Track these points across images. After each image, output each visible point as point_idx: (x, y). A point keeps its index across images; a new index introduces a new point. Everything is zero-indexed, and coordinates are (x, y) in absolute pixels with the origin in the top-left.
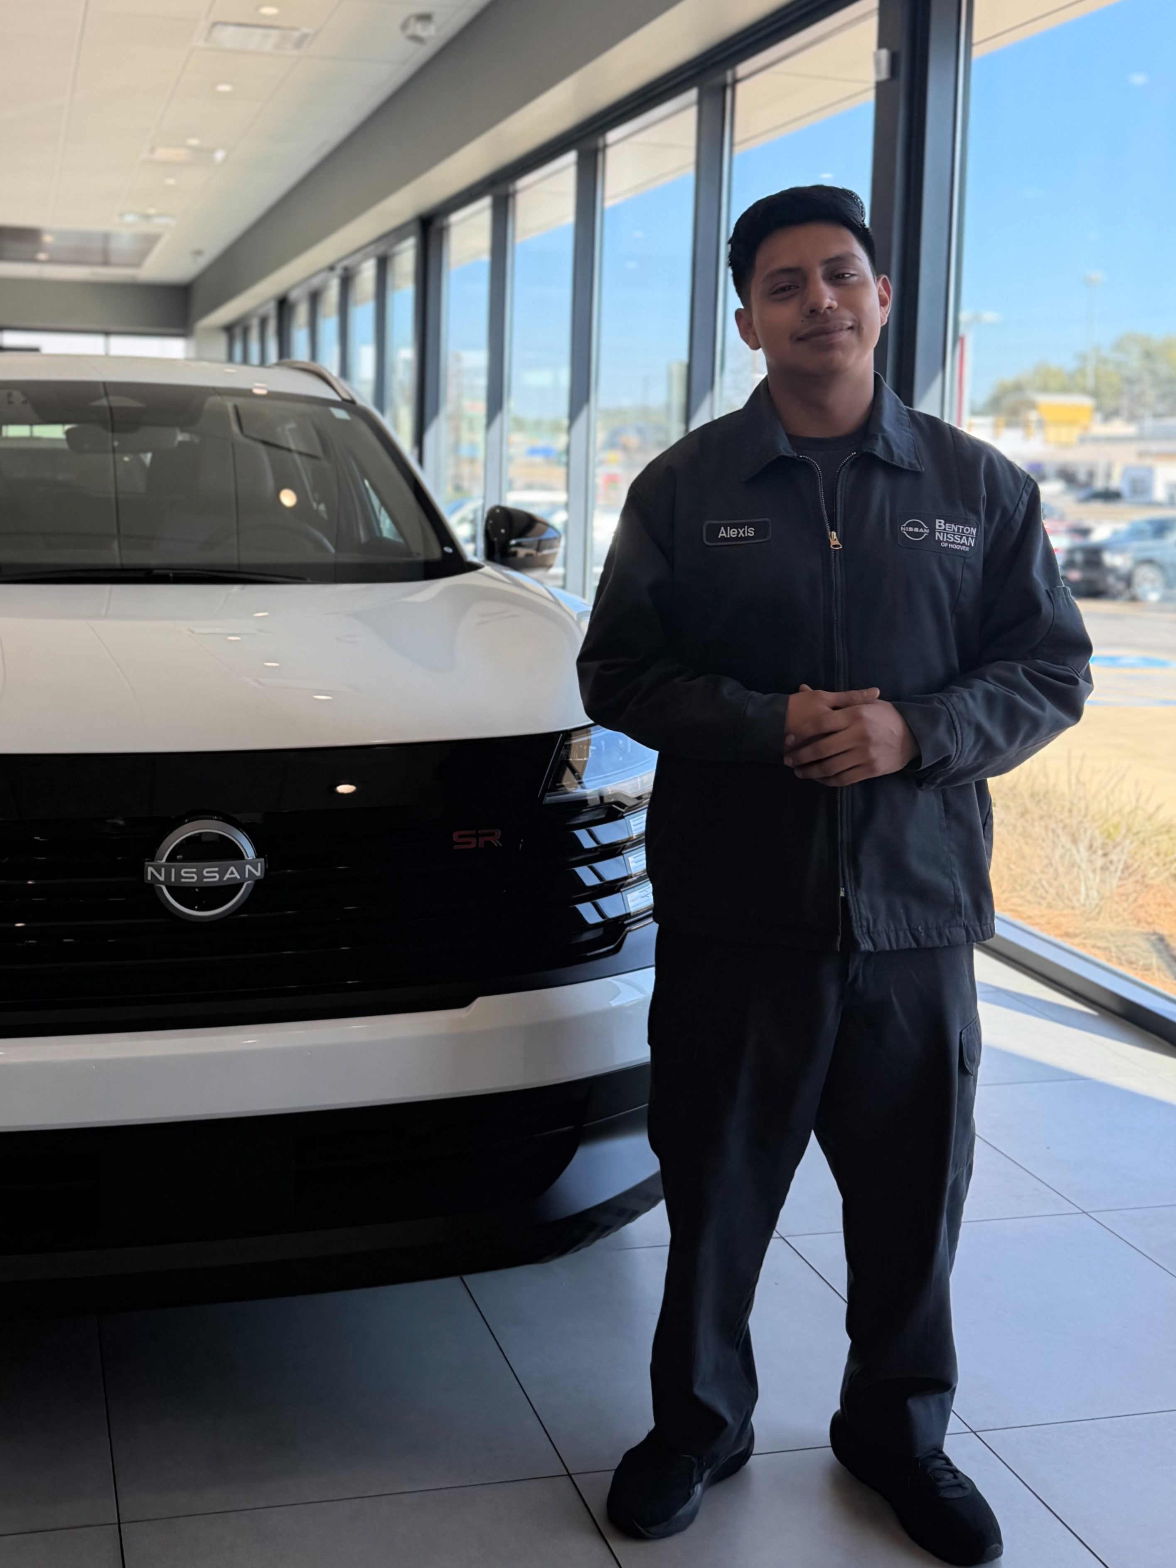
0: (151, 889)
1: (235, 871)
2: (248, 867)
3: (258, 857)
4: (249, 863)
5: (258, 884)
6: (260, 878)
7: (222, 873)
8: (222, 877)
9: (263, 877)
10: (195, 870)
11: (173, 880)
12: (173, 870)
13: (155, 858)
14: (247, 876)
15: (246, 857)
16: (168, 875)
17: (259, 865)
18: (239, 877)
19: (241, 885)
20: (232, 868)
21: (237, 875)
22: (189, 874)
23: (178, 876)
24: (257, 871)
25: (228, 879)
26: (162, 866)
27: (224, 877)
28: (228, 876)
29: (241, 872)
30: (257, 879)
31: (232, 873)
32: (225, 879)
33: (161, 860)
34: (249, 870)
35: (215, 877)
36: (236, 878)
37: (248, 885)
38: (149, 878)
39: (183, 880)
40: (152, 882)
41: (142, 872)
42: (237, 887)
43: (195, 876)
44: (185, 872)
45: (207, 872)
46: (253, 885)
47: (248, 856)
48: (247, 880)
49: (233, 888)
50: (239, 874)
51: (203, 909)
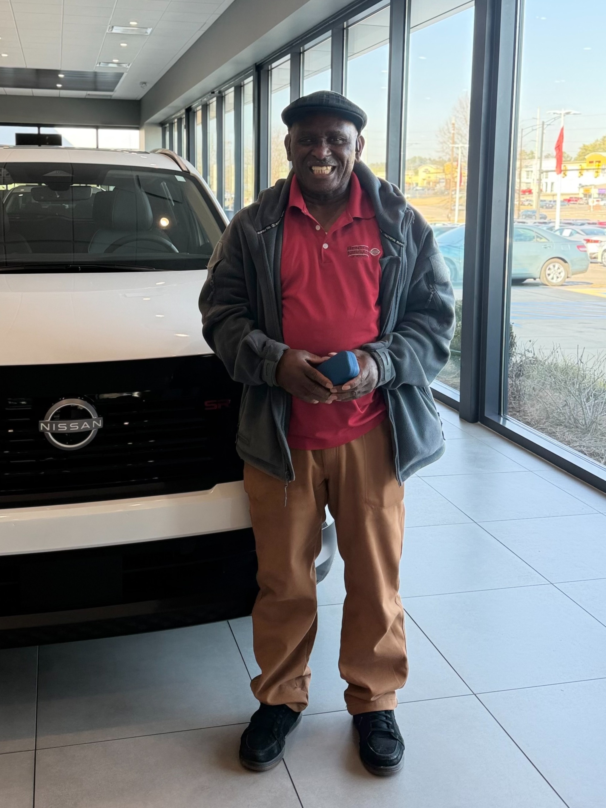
0: (43, 435)
2: (94, 422)
3: (99, 417)
4: (95, 420)
5: (100, 430)
7: (80, 426)
8: (80, 427)
9: (102, 427)
10: (65, 424)
11: (54, 429)
12: (54, 425)
13: (45, 419)
14: (94, 426)
16: (51, 427)
17: (100, 421)
18: (89, 427)
19: (90, 432)
20: (86, 423)
21: (88, 426)
22: (63, 427)
23: (57, 428)
24: (99, 424)
25: (83, 428)
26: (48, 423)
27: (81, 427)
28: (83, 427)
29: (91, 424)
30: (99, 428)
31: (85, 425)
32: (82, 428)
33: (48, 419)
34: (95, 424)
35: (76, 428)
36: (88, 428)
37: (94, 431)
38: (42, 429)
39: (59, 430)
40: (43, 431)
41: (38, 426)
42: (88, 433)
43: (66, 428)
44: (60, 426)
45: (72, 425)
46: (97, 431)
47: (94, 417)
48: (94, 429)
49: (86, 433)
50: (90, 426)
51: (69, 444)
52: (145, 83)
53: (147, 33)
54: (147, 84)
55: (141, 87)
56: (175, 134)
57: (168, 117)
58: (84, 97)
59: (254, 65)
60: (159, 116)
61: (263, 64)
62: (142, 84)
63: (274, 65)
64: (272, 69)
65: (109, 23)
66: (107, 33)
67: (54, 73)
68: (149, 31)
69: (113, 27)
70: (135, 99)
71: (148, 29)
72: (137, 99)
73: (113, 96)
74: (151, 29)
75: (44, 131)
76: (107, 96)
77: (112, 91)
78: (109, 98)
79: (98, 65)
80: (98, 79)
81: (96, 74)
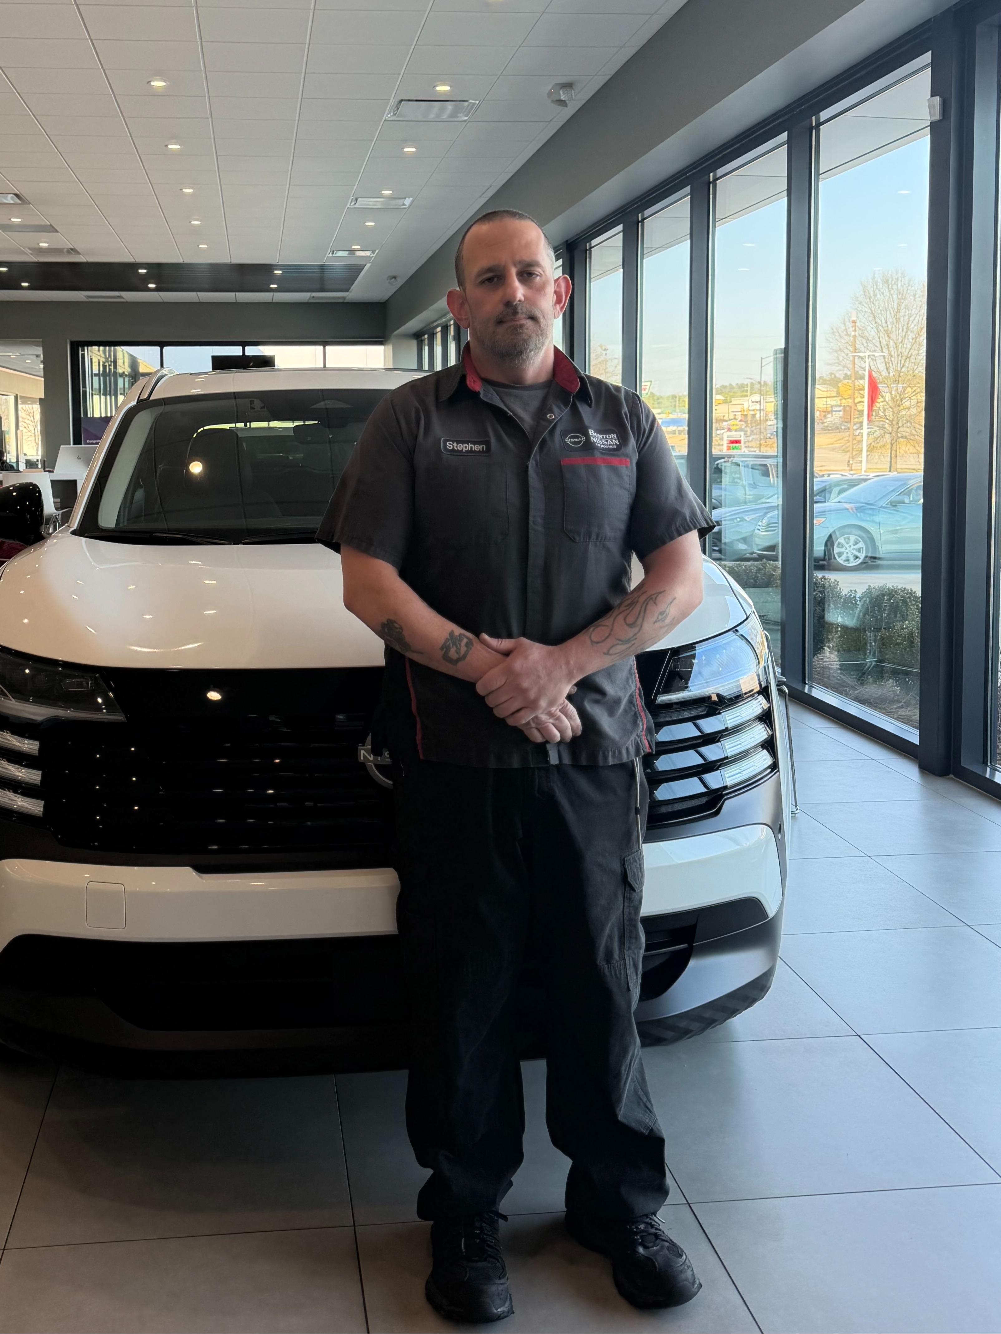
0: (363, 767)
13: (364, 744)
26: (370, 749)
38: (361, 758)
39: (385, 760)
40: (363, 762)
41: (357, 754)
52: (395, 277)
53: (406, 205)
54: (397, 279)
55: (389, 283)
56: (438, 350)
57: (427, 326)
58: (307, 301)
59: (563, 244)
60: (414, 324)
61: (577, 241)
62: (391, 279)
63: (594, 242)
64: (591, 248)
65: (352, 195)
66: (348, 208)
67: (267, 269)
68: (408, 202)
69: (356, 200)
70: (377, 301)
71: (407, 199)
72: (381, 301)
73: (347, 298)
74: (411, 199)
75: (251, 351)
76: (339, 298)
77: (347, 290)
78: (341, 301)
79: (331, 255)
80: (325, 275)
81: (322, 268)
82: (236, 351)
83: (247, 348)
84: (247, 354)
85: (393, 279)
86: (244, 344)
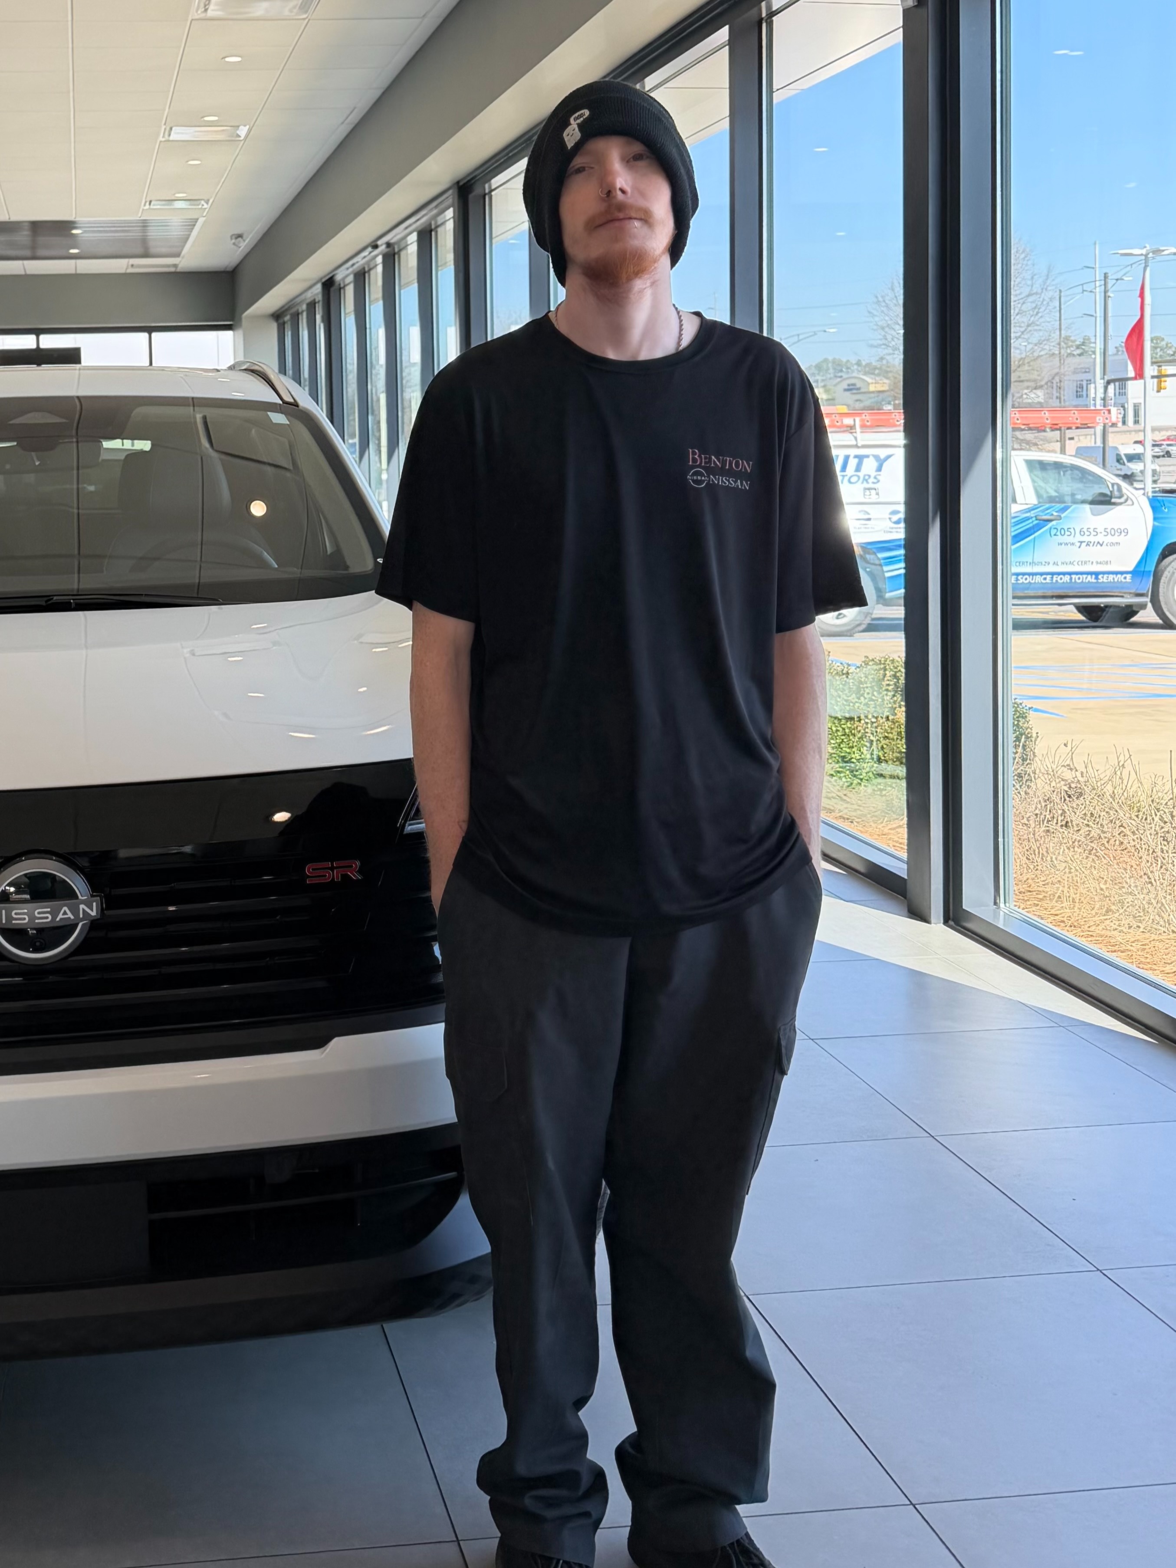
1: (68, 911)
2: (82, 906)
3: (92, 896)
4: (83, 902)
5: (94, 925)
6: (96, 918)
7: (54, 914)
8: (54, 918)
9: (99, 917)
10: (26, 911)
11: (4, 922)
12: (4, 912)
14: (81, 916)
15: (80, 897)
17: (94, 904)
18: (72, 917)
19: (76, 925)
20: (65, 908)
21: (70, 915)
22: (20, 916)
23: (9, 918)
24: (92, 910)
25: (61, 919)
27: (56, 918)
28: (60, 916)
29: (75, 911)
30: (92, 919)
31: (65, 913)
32: (58, 919)
34: (83, 910)
35: (47, 918)
36: (69, 918)
37: (83, 925)
39: (14, 922)
42: (71, 928)
43: (26, 917)
44: (16, 914)
45: (39, 913)
46: (89, 925)
47: (82, 896)
48: (82, 920)
49: (66, 930)
50: (73, 914)
51: (36, 951)
52: (240, 236)
53: (240, 136)
54: (244, 237)
55: (234, 244)
56: (305, 334)
57: (291, 300)
58: (123, 271)
59: (454, 184)
60: (269, 301)
61: (472, 181)
62: (236, 238)
63: (495, 182)
64: (490, 191)
65: (163, 121)
66: (161, 142)
67: (64, 227)
68: (243, 131)
69: (171, 129)
70: (222, 270)
71: (241, 127)
72: (228, 270)
73: (180, 266)
74: (248, 127)
75: (49, 342)
76: (168, 266)
77: (178, 255)
78: (172, 270)
79: (147, 207)
80: (149, 234)
81: (144, 224)
82: (27, 342)
83: (42, 337)
84: (42, 346)
85: (240, 239)
86: (38, 332)
